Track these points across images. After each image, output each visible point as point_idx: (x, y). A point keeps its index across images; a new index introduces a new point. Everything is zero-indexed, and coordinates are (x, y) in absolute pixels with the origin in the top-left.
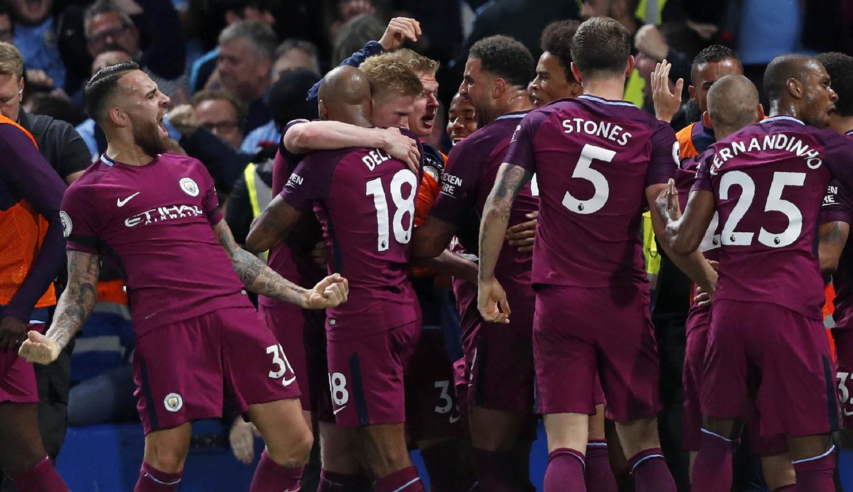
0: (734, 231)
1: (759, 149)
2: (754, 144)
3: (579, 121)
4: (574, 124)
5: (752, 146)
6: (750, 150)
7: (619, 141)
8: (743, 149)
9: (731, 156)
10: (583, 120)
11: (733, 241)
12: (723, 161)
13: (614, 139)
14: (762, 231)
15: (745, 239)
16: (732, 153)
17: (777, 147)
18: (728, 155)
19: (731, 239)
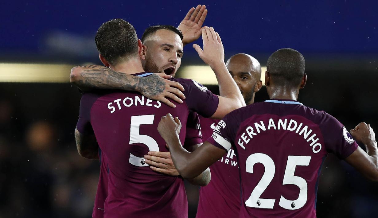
0: (259, 198)
1: (275, 128)
2: (272, 124)
3: (117, 101)
4: (115, 105)
5: (270, 126)
6: (269, 128)
7: (155, 106)
8: (264, 128)
9: (255, 134)
10: (120, 100)
11: (259, 205)
12: (250, 138)
13: (151, 105)
14: (282, 198)
15: (269, 204)
16: (255, 131)
17: (289, 129)
18: (252, 132)
19: (258, 203)
